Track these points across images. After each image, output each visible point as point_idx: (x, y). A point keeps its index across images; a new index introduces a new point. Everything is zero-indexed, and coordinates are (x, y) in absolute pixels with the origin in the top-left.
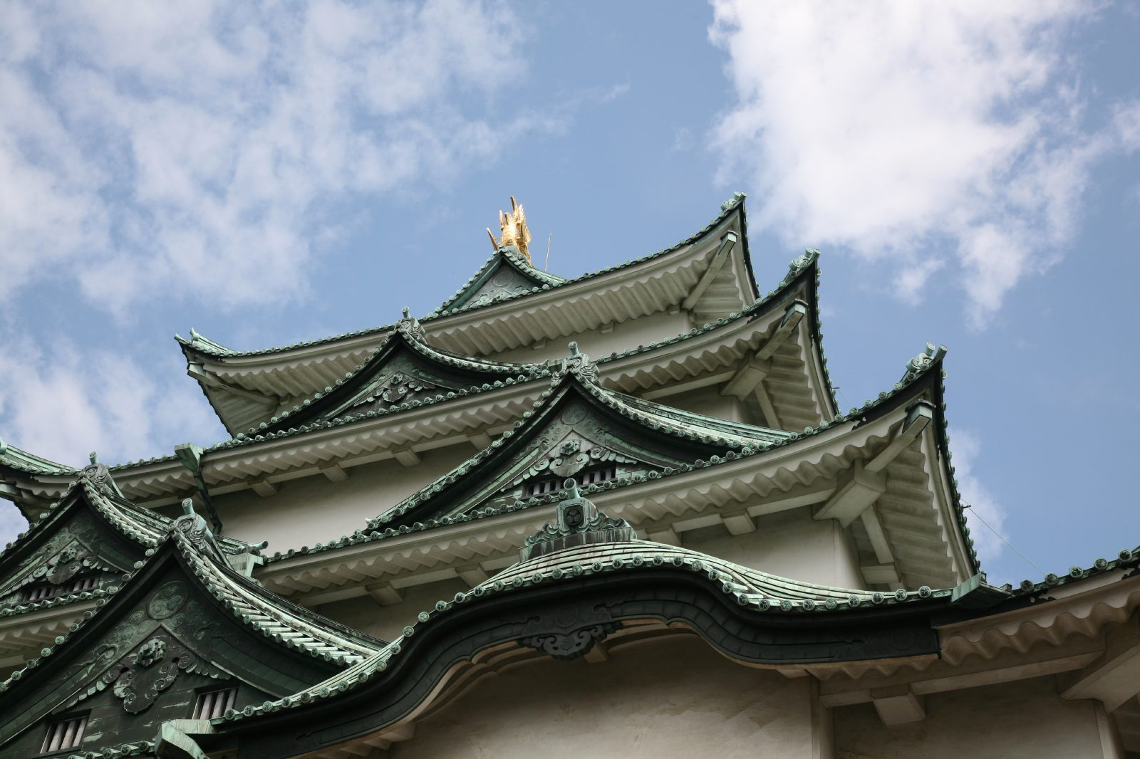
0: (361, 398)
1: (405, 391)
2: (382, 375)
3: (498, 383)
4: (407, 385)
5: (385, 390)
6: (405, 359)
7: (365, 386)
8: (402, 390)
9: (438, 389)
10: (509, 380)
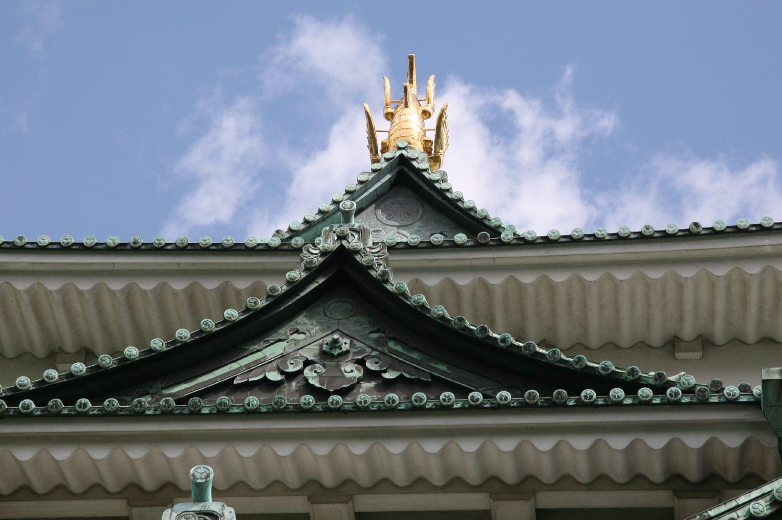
0: (249, 369)
1: (357, 374)
2: (297, 332)
3: (589, 393)
4: (361, 362)
5: (307, 363)
6: (349, 306)
7: (257, 347)
8: (351, 371)
9: (437, 384)
10: (617, 393)
